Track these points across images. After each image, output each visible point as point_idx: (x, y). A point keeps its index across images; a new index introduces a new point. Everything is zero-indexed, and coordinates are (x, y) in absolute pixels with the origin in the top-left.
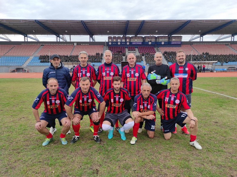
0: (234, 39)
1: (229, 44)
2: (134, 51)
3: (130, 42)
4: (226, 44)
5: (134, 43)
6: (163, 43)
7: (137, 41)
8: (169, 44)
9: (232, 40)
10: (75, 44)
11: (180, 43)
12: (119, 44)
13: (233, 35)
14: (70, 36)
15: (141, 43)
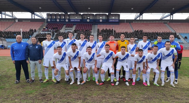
0: (173, 18)
1: (168, 22)
2: (71, 28)
3: (69, 20)
4: (165, 22)
5: (73, 20)
6: (101, 21)
7: (78, 19)
8: (106, 22)
9: (171, 19)
10: (17, 21)
11: (118, 21)
12: (58, 20)
13: (172, 14)
14: (12, 13)
15: (79, 20)
